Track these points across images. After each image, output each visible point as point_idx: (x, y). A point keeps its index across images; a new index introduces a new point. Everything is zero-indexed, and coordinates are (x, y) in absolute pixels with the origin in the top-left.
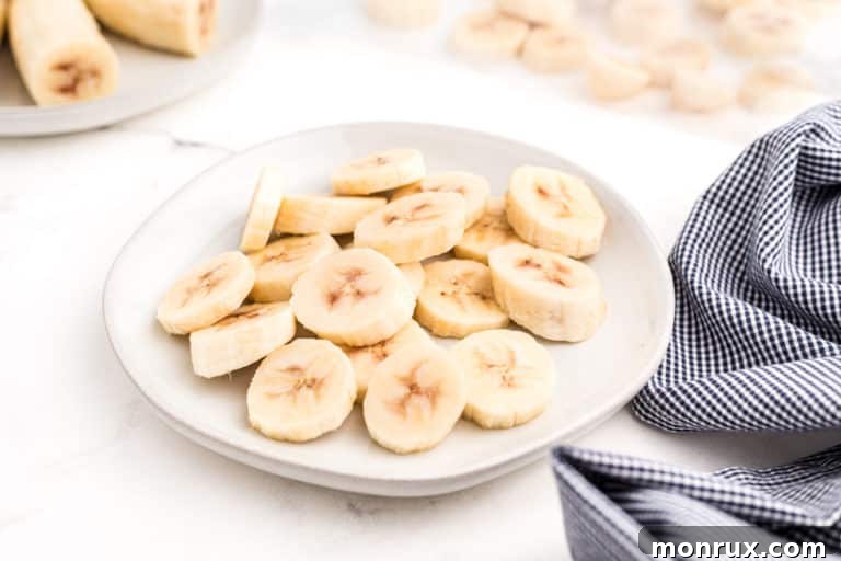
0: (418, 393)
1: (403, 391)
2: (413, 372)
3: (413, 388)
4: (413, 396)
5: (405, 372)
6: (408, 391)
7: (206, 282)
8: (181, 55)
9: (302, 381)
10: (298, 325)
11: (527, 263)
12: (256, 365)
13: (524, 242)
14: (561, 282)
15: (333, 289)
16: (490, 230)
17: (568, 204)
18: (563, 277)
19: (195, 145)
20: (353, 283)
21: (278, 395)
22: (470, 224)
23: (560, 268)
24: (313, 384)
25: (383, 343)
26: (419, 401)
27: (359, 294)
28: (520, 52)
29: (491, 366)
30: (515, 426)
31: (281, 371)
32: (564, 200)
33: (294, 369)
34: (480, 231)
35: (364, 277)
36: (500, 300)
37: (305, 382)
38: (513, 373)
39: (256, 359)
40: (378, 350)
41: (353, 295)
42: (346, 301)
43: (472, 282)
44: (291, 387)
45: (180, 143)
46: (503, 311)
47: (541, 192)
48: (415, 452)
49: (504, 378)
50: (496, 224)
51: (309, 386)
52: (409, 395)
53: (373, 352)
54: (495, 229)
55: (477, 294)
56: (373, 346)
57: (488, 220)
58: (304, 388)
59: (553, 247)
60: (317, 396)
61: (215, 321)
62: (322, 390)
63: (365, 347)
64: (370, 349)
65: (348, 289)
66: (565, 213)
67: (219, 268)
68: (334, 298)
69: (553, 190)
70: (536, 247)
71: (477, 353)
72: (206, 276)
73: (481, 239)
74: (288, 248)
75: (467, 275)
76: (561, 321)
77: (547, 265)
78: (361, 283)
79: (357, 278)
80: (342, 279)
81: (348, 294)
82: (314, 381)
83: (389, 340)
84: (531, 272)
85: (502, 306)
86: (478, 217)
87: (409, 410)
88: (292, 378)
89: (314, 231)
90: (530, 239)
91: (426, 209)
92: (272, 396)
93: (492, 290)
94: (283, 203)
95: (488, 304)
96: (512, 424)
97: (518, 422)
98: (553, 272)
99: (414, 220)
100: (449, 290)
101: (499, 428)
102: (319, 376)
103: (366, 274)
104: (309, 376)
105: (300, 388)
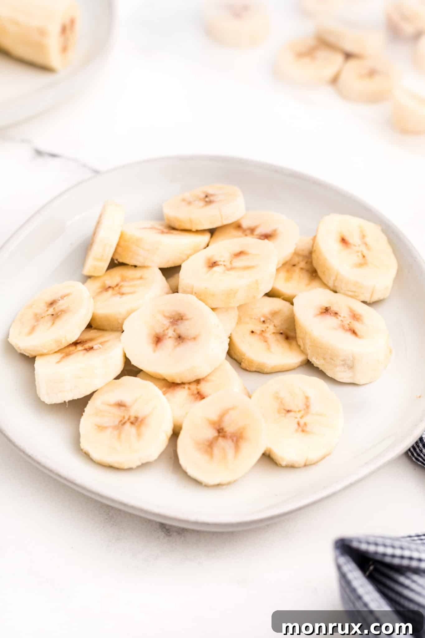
0: (224, 437)
1: (211, 433)
2: (221, 417)
3: (221, 432)
4: (221, 440)
5: (214, 417)
6: (216, 434)
7: (51, 311)
8: (45, 68)
9: (127, 418)
10: (127, 362)
11: (326, 310)
12: (88, 398)
13: (325, 285)
14: (354, 332)
15: (159, 330)
16: (297, 269)
17: (366, 252)
18: (357, 326)
19: (53, 156)
20: (175, 327)
21: (106, 428)
22: (280, 265)
23: (355, 317)
24: (136, 422)
25: (198, 381)
26: (225, 444)
27: (180, 338)
28: (335, 80)
29: (289, 411)
30: (305, 465)
31: (110, 405)
32: (363, 248)
33: (120, 405)
34: (288, 271)
35: (186, 323)
36: (300, 342)
37: (129, 419)
38: (306, 419)
39: (88, 393)
40: (193, 387)
41: (176, 339)
42: (169, 343)
43: (277, 321)
44: (117, 423)
45: (39, 153)
46: (303, 352)
47: (344, 241)
48: (218, 485)
49: (299, 424)
50: (302, 264)
51: (132, 423)
52: (216, 439)
53: (189, 389)
54: (302, 269)
55: (281, 333)
56: (189, 383)
57: (296, 260)
58: (128, 425)
59: (350, 293)
60: (139, 435)
61: (56, 350)
62: (143, 429)
63: (183, 383)
64: (186, 386)
65: (170, 333)
66: (363, 262)
67: (62, 298)
68: (158, 340)
69: (354, 239)
70: (335, 292)
71: (277, 397)
72: (52, 304)
73: (288, 279)
74: (123, 279)
75: (274, 314)
76: (351, 367)
77: (344, 313)
78: (183, 328)
79: (180, 321)
80: (167, 322)
81: (170, 337)
82: (136, 418)
83: (203, 379)
84: (330, 320)
85: (302, 348)
86: (288, 259)
87: (216, 451)
88: (118, 413)
89: (146, 264)
90: (331, 284)
91: (243, 257)
92: (101, 428)
93: (295, 330)
94: (122, 236)
95: (290, 344)
96: (303, 464)
97: (308, 463)
98: (348, 320)
99: (232, 269)
100: (258, 328)
101: (291, 467)
102: (140, 415)
103: (187, 319)
104: (133, 413)
105: (124, 423)
